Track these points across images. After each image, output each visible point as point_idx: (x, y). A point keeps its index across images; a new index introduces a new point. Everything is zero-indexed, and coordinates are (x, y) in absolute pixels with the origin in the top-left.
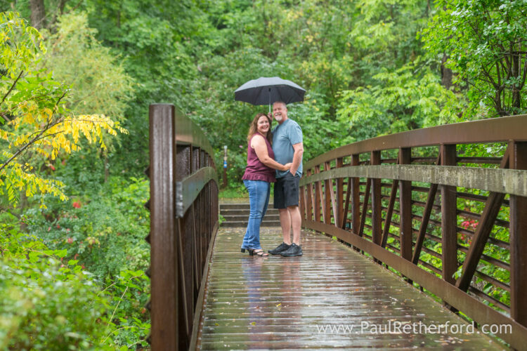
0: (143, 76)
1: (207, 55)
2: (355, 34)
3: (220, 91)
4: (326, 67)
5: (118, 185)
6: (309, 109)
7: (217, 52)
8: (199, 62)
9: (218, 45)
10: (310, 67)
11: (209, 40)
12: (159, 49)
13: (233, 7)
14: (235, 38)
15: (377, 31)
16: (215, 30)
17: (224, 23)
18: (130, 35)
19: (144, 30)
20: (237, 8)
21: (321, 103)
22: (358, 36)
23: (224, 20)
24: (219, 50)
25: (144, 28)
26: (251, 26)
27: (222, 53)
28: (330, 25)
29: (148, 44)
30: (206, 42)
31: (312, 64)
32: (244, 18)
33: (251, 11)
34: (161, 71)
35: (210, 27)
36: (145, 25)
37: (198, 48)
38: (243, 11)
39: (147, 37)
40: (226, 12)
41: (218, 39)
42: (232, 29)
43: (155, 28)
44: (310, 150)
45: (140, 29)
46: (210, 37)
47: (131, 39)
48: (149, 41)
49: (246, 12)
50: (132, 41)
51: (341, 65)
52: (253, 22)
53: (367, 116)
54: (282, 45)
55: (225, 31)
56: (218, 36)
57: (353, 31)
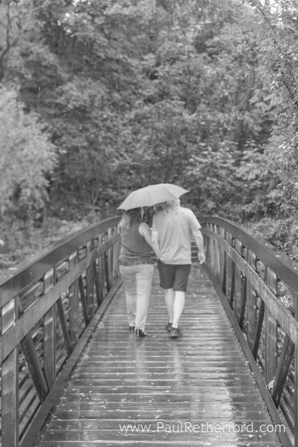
0: (74, 133)
1: (140, 104)
2: (254, 101)
3: (149, 136)
4: (239, 118)
5: (53, 225)
6: (222, 155)
7: (149, 100)
8: (133, 109)
9: (149, 94)
10: (225, 118)
11: (143, 90)
12: (88, 110)
13: (163, 60)
14: (164, 88)
15: (272, 99)
16: (148, 81)
17: (156, 74)
18: (63, 98)
19: (75, 93)
20: (167, 61)
21: (234, 150)
22: (256, 102)
23: (156, 72)
24: (151, 98)
25: (74, 91)
26: (178, 78)
27: (153, 101)
28: (244, 81)
29: (78, 106)
30: (140, 91)
31: (226, 115)
32: (173, 71)
33: (179, 64)
34: (90, 128)
35: (143, 78)
36: (75, 89)
37: (133, 97)
38: (172, 64)
39: (77, 99)
40: (158, 65)
41: (151, 89)
42: (162, 80)
43: (84, 91)
44: (223, 192)
45: (71, 92)
46: (143, 87)
47: (63, 101)
48: (79, 103)
49: (174, 65)
50: (64, 103)
51: (252, 117)
52: (180, 75)
53: (262, 174)
54: (204, 96)
55: (156, 81)
56: (150, 87)
57: (253, 98)
